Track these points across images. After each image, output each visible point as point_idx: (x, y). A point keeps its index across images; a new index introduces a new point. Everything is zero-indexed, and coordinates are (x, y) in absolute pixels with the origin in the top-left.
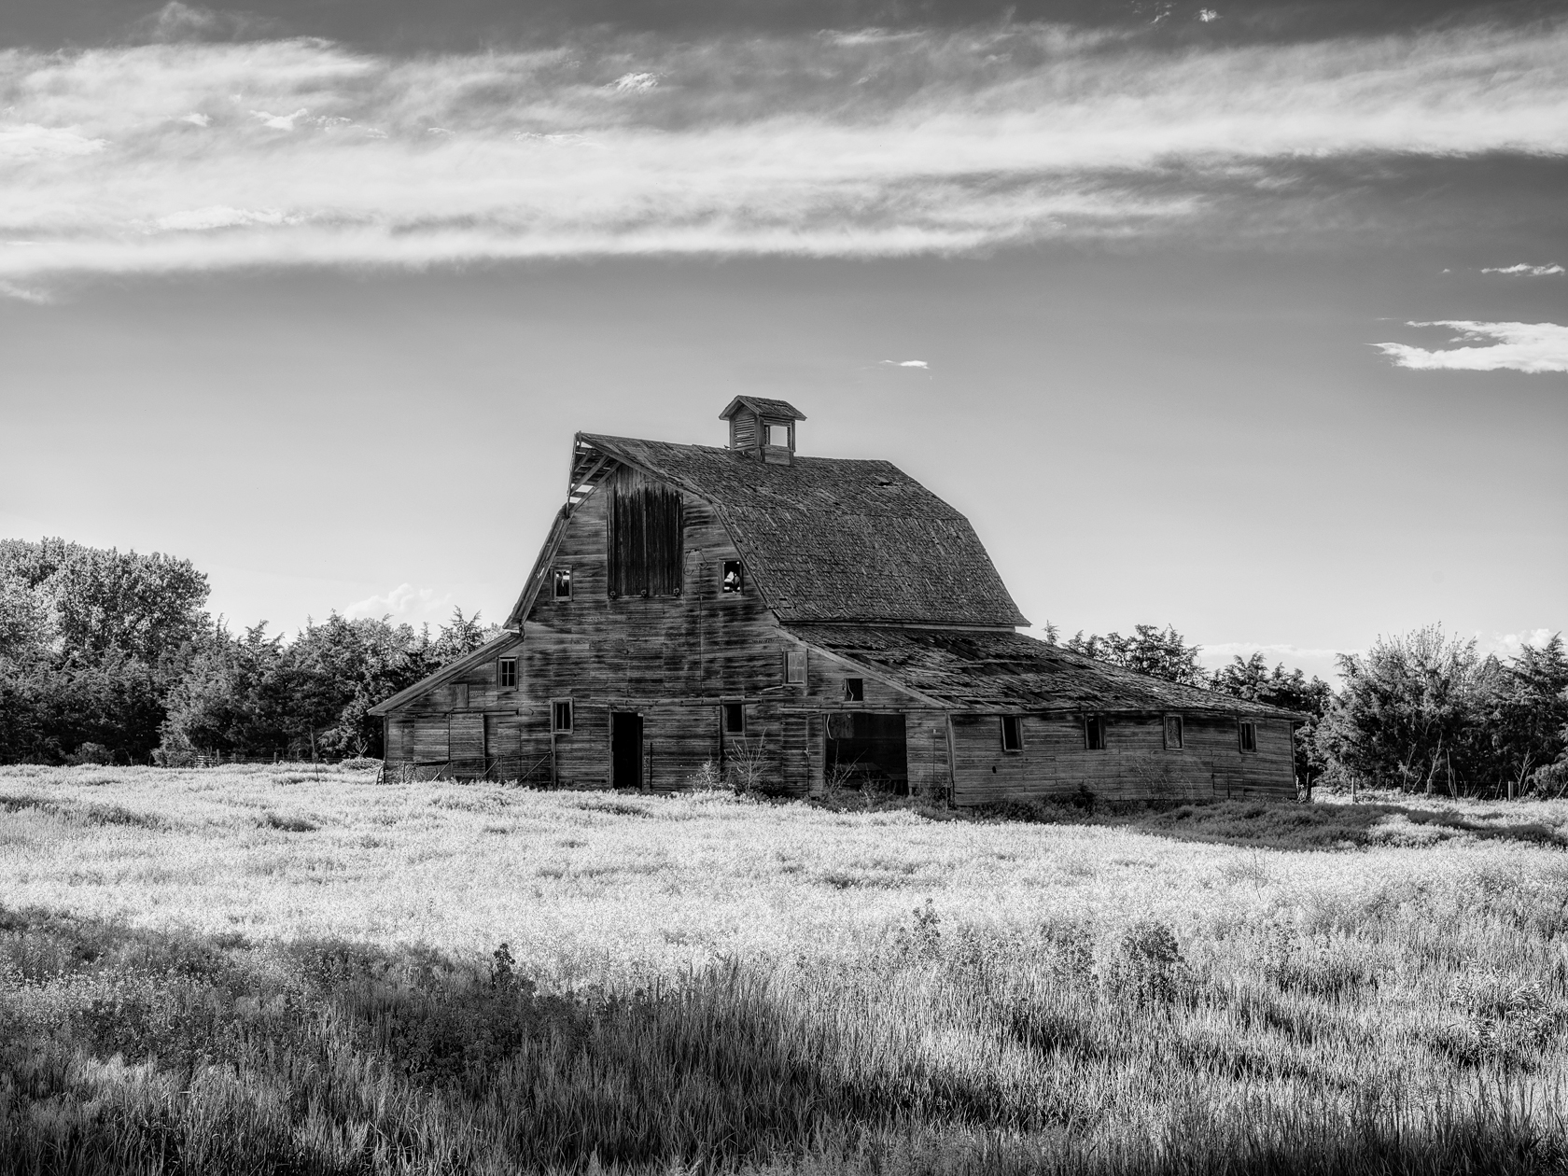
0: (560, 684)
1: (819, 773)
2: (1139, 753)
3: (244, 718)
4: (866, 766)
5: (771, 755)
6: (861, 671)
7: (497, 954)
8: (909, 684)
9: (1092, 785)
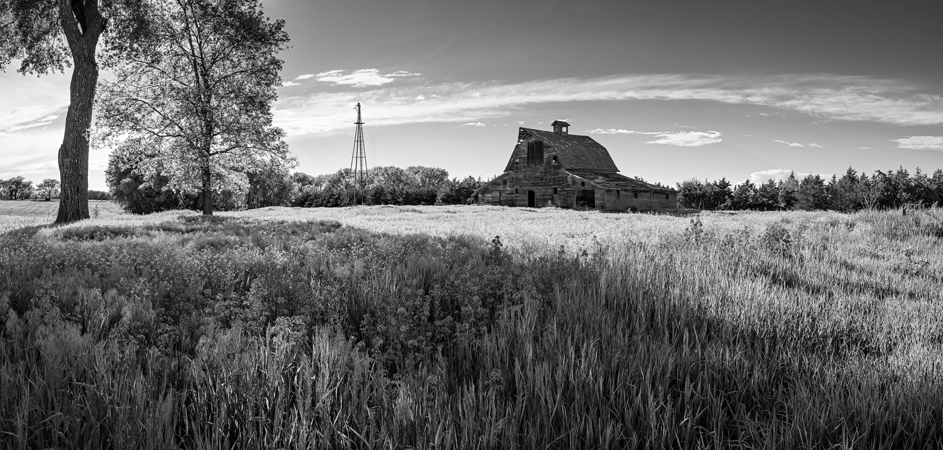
0: (516, 184)
1: (575, 203)
2: (645, 199)
3: (452, 196)
4: (586, 202)
5: (564, 199)
6: (584, 180)
7: (493, 241)
8: (596, 183)
9: (636, 206)
